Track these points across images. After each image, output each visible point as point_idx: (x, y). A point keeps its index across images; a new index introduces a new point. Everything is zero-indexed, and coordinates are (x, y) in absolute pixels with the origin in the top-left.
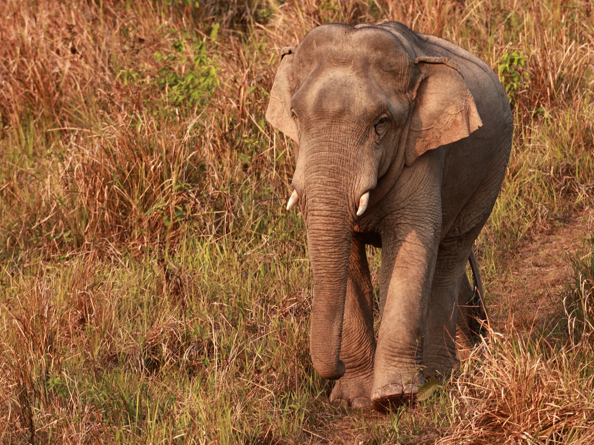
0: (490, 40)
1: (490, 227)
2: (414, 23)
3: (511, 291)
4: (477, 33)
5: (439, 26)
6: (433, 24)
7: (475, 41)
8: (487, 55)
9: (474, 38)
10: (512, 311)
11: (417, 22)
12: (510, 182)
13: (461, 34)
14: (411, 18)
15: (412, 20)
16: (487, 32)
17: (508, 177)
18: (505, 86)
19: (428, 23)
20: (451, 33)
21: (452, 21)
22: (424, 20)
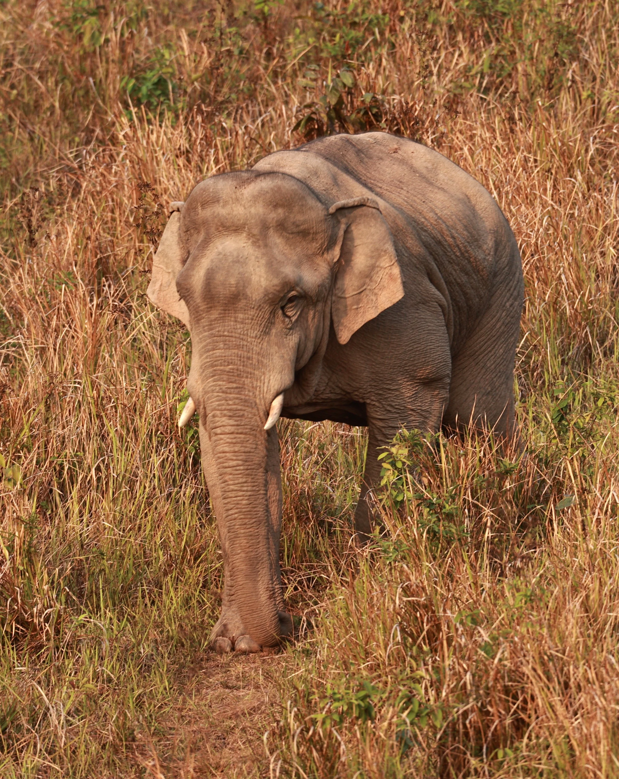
0: (166, 368)
1: (162, 632)
2: (59, 341)
3: (189, 722)
4: (148, 357)
5: (94, 347)
6: (85, 343)
7: (145, 369)
8: (161, 388)
9: (144, 364)
10: (191, 751)
11: (64, 340)
12: (191, 568)
13: (125, 358)
14: (54, 334)
15: (57, 338)
16: (162, 357)
17: (189, 562)
18: (187, 432)
19: (79, 343)
20: (111, 356)
21: (113, 340)
22: (73, 337)
